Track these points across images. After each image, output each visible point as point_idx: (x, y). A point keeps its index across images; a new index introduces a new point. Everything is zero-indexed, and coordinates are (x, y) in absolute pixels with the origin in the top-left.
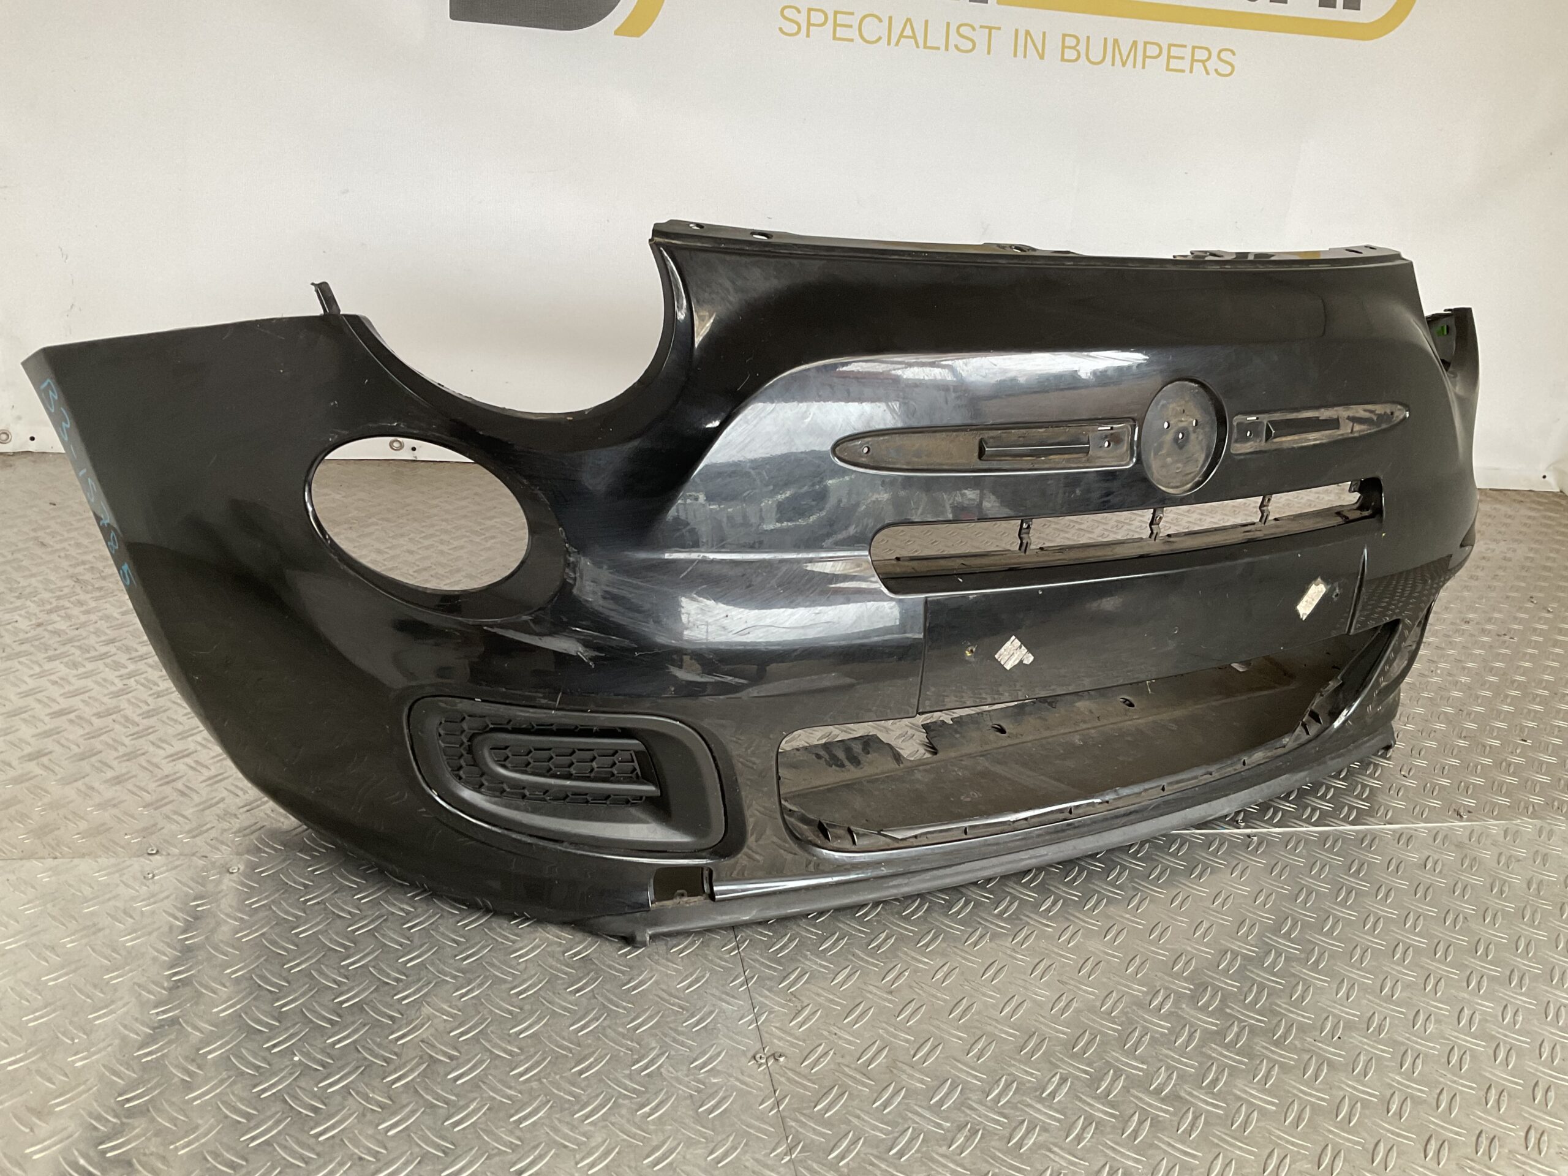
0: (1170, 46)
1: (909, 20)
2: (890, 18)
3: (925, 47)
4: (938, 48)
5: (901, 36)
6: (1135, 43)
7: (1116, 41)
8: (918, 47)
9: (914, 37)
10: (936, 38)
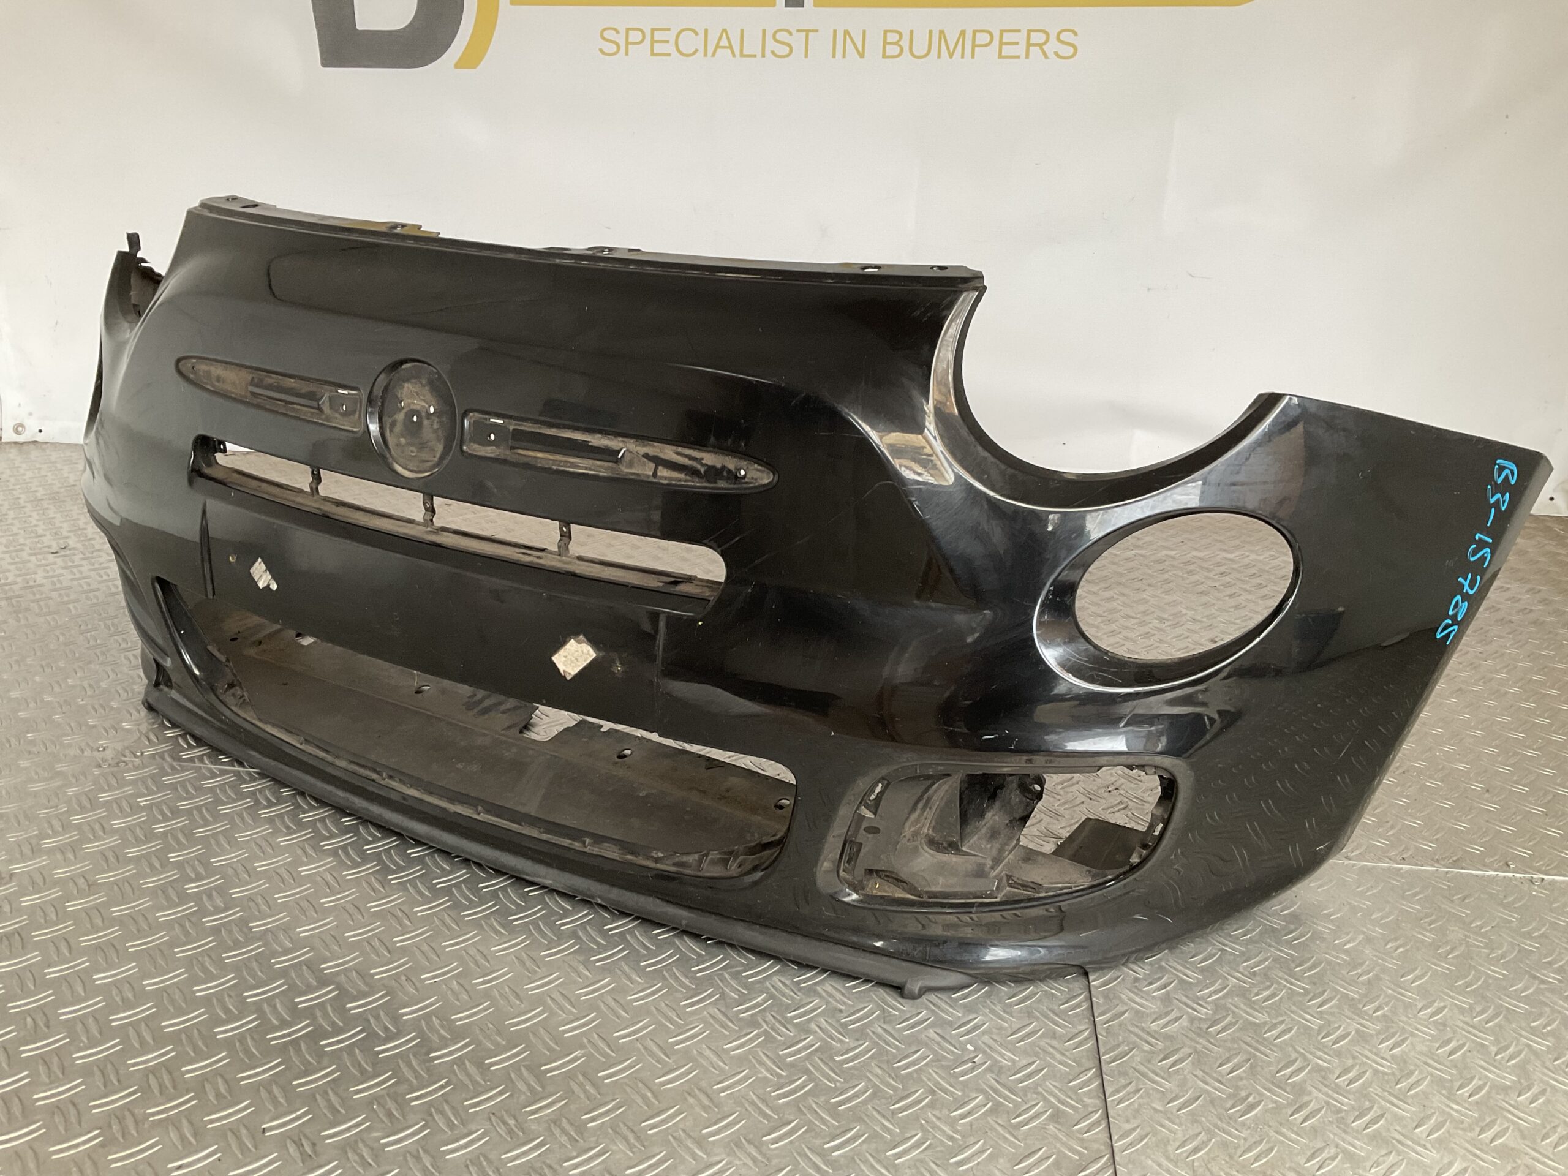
1: (725, 31)
2: (706, 31)
3: (742, 55)
4: (755, 56)
5: (718, 46)
6: (963, 33)
7: (942, 32)
8: (734, 55)
9: (730, 47)
10: (752, 45)
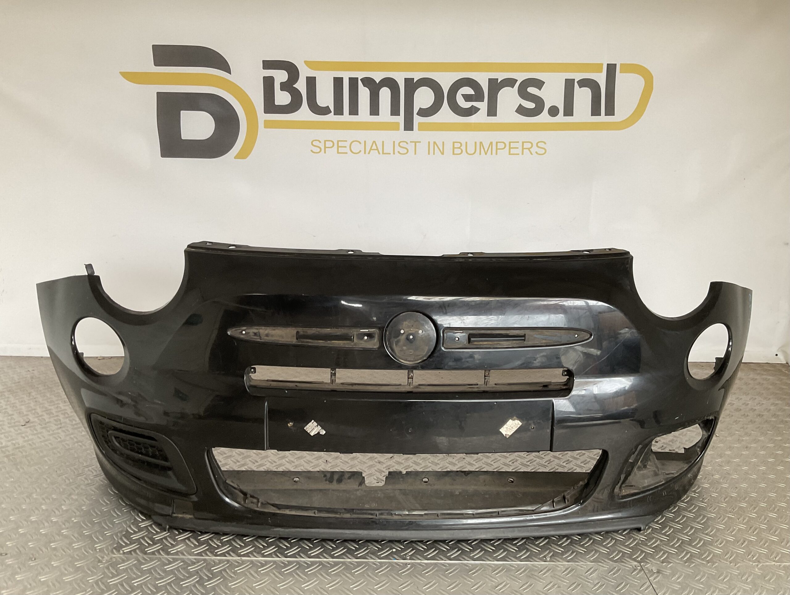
0: (510, 143)
1: (374, 142)
2: (365, 142)
3: (383, 153)
4: (390, 154)
5: (371, 149)
6: (491, 143)
7: (481, 143)
8: (379, 153)
9: (377, 149)
10: (388, 148)
